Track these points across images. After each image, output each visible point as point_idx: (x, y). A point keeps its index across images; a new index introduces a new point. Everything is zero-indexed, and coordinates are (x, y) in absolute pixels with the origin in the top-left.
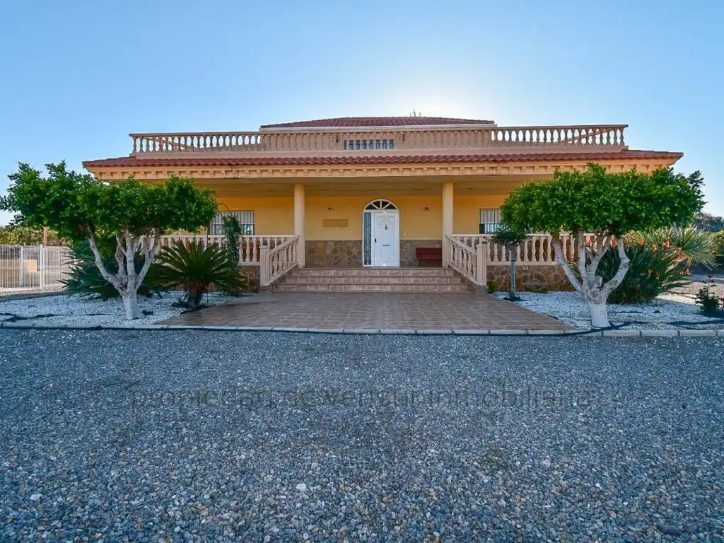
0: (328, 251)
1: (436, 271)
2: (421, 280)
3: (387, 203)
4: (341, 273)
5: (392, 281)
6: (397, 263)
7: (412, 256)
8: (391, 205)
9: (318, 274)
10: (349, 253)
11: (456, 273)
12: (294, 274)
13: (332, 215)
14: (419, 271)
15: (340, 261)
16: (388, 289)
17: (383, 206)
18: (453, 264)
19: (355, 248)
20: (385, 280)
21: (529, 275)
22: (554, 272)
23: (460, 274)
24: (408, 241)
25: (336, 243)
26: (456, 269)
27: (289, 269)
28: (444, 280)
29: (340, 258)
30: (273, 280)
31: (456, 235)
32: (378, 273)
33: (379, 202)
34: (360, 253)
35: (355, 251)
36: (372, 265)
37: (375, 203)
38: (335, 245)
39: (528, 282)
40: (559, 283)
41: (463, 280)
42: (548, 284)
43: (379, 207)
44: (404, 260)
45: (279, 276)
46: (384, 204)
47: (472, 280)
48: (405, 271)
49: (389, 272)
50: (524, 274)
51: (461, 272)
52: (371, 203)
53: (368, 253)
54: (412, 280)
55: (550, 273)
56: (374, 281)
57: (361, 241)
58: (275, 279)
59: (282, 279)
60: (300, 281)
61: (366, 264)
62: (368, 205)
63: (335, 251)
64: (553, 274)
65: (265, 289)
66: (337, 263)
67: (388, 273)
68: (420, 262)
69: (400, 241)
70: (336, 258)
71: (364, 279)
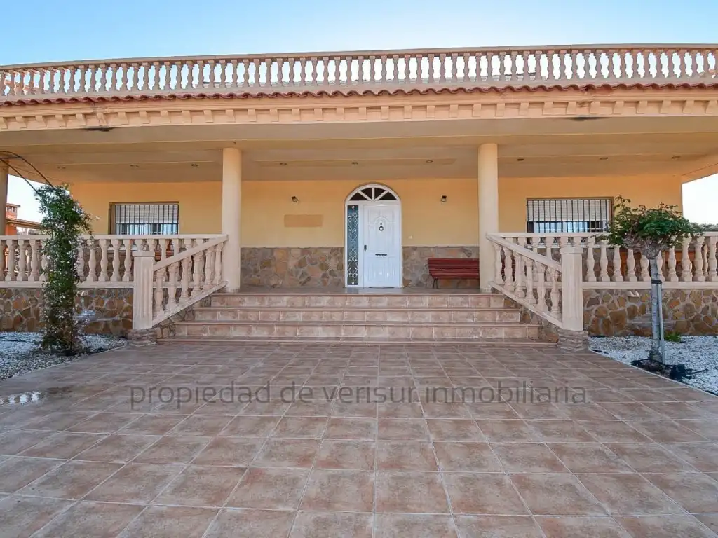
0: (292, 263)
1: (471, 298)
2: (445, 317)
3: (384, 191)
4: (299, 301)
5: (392, 318)
6: (398, 283)
7: (422, 273)
8: (388, 193)
9: (257, 304)
10: (324, 267)
11: (511, 304)
12: (216, 304)
13: (299, 209)
14: (440, 299)
15: (309, 279)
16: (384, 334)
17: (376, 196)
18: (503, 286)
19: (333, 260)
20: (379, 317)
21: (638, 305)
22: (683, 300)
23: (518, 306)
24: (415, 249)
25: (305, 251)
26: (509, 295)
27: (204, 295)
28: (488, 317)
29: (310, 275)
30: (162, 316)
31: (503, 235)
32: (365, 302)
33: (370, 190)
34: (341, 267)
35: (332, 264)
36: (360, 285)
37: (363, 191)
38: (302, 254)
39: (637, 317)
40: (692, 321)
41: (526, 318)
42: (673, 322)
43: (371, 198)
44: (409, 278)
45: (179, 309)
46: (378, 192)
47: (551, 318)
48: (415, 299)
49: (386, 300)
50: (629, 304)
51: (520, 301)
52: (359, 191)
53: (353, 266)
54: (429, 317)
55: (678, 303)
56: (358, 317)
57: (342, 249)
58: (169, 314)
59: (187, 315)
60: (221, 317)
61: (350, 283)
62: (353, 194)
63: (301, 264)
64: (682, 304)
65: (141, 337)
66: (305, 282)
67: (385, 302)
68: (436, 280)
69: (404, 248)
70: (303, 274)
71: (340, 313)
